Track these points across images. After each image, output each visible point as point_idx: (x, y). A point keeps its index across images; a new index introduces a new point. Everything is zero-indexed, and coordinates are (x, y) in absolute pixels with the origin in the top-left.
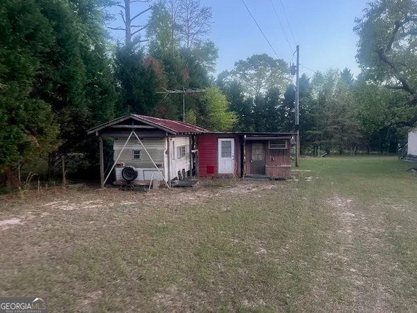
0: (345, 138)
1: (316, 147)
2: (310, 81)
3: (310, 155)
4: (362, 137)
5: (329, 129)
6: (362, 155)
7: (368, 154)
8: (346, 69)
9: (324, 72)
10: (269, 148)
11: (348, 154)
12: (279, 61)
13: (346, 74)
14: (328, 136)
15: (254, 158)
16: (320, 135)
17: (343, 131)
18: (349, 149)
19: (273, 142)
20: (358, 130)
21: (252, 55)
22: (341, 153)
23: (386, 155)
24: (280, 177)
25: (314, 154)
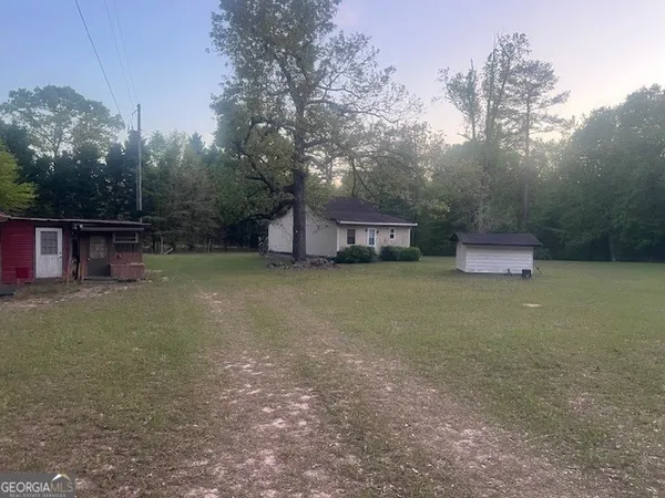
0: (197, 228)
1: (156, 239)
2: (147, 143)
3: (149, 251)
4: (218, 226)
5: (175, 214)
6: (218, 250)
7: (226, 250)
8: (196, 135)
9: (166, 135)
10: (114, 241)
11: (200, 251)
12: (97, 105)
13: (196, 140)
14: (173, 223)
15: (92, 255)
16: (162, 223)
17: (193, 217)
18: (201, 242)
19: (119, 234)
20: (213, 219)
21: (47, 85)
22: (191, 249)
23: (246, 251)
24: (131, 278)
25: (154, 250)
